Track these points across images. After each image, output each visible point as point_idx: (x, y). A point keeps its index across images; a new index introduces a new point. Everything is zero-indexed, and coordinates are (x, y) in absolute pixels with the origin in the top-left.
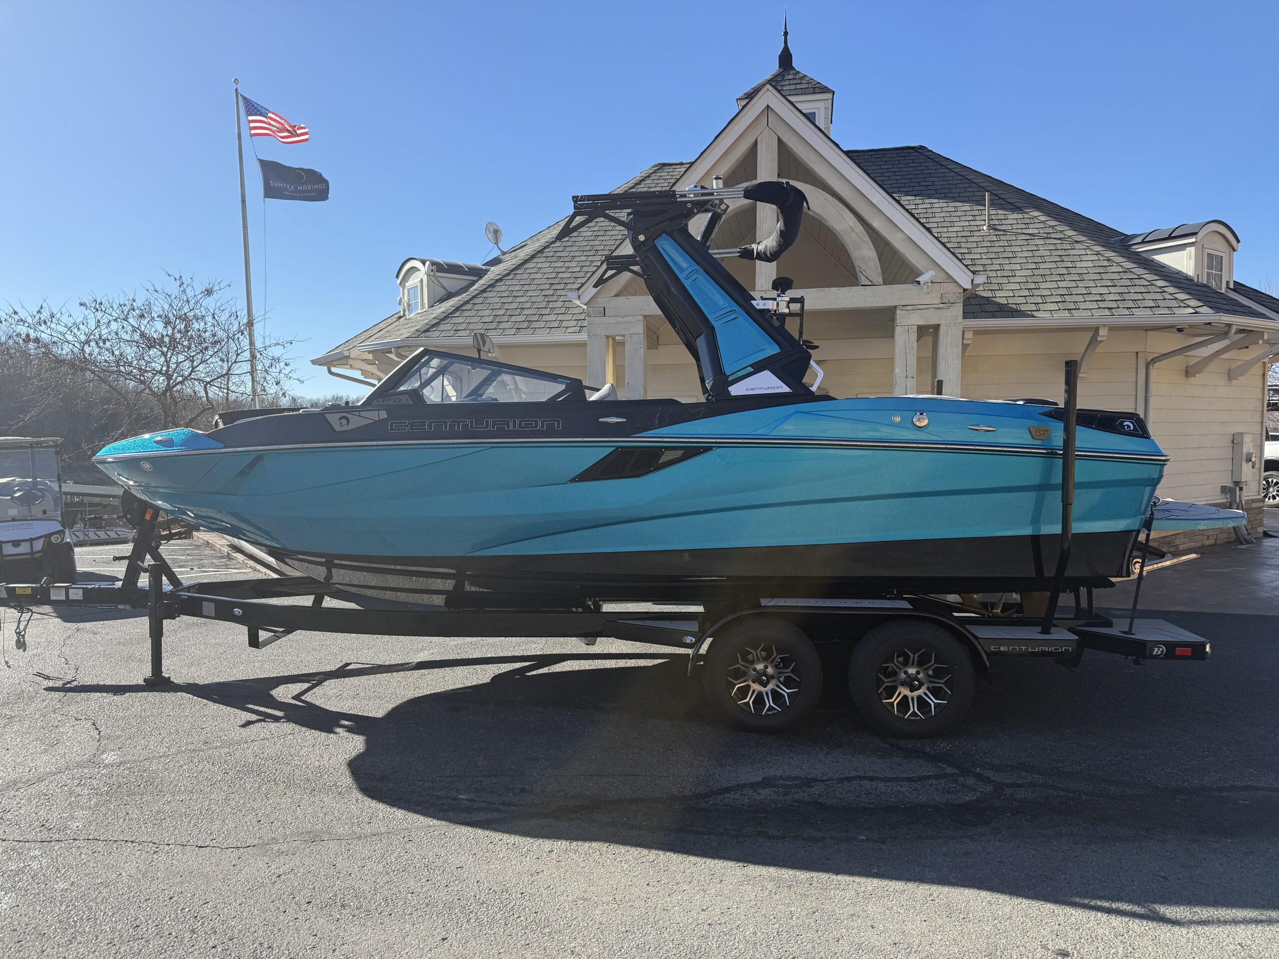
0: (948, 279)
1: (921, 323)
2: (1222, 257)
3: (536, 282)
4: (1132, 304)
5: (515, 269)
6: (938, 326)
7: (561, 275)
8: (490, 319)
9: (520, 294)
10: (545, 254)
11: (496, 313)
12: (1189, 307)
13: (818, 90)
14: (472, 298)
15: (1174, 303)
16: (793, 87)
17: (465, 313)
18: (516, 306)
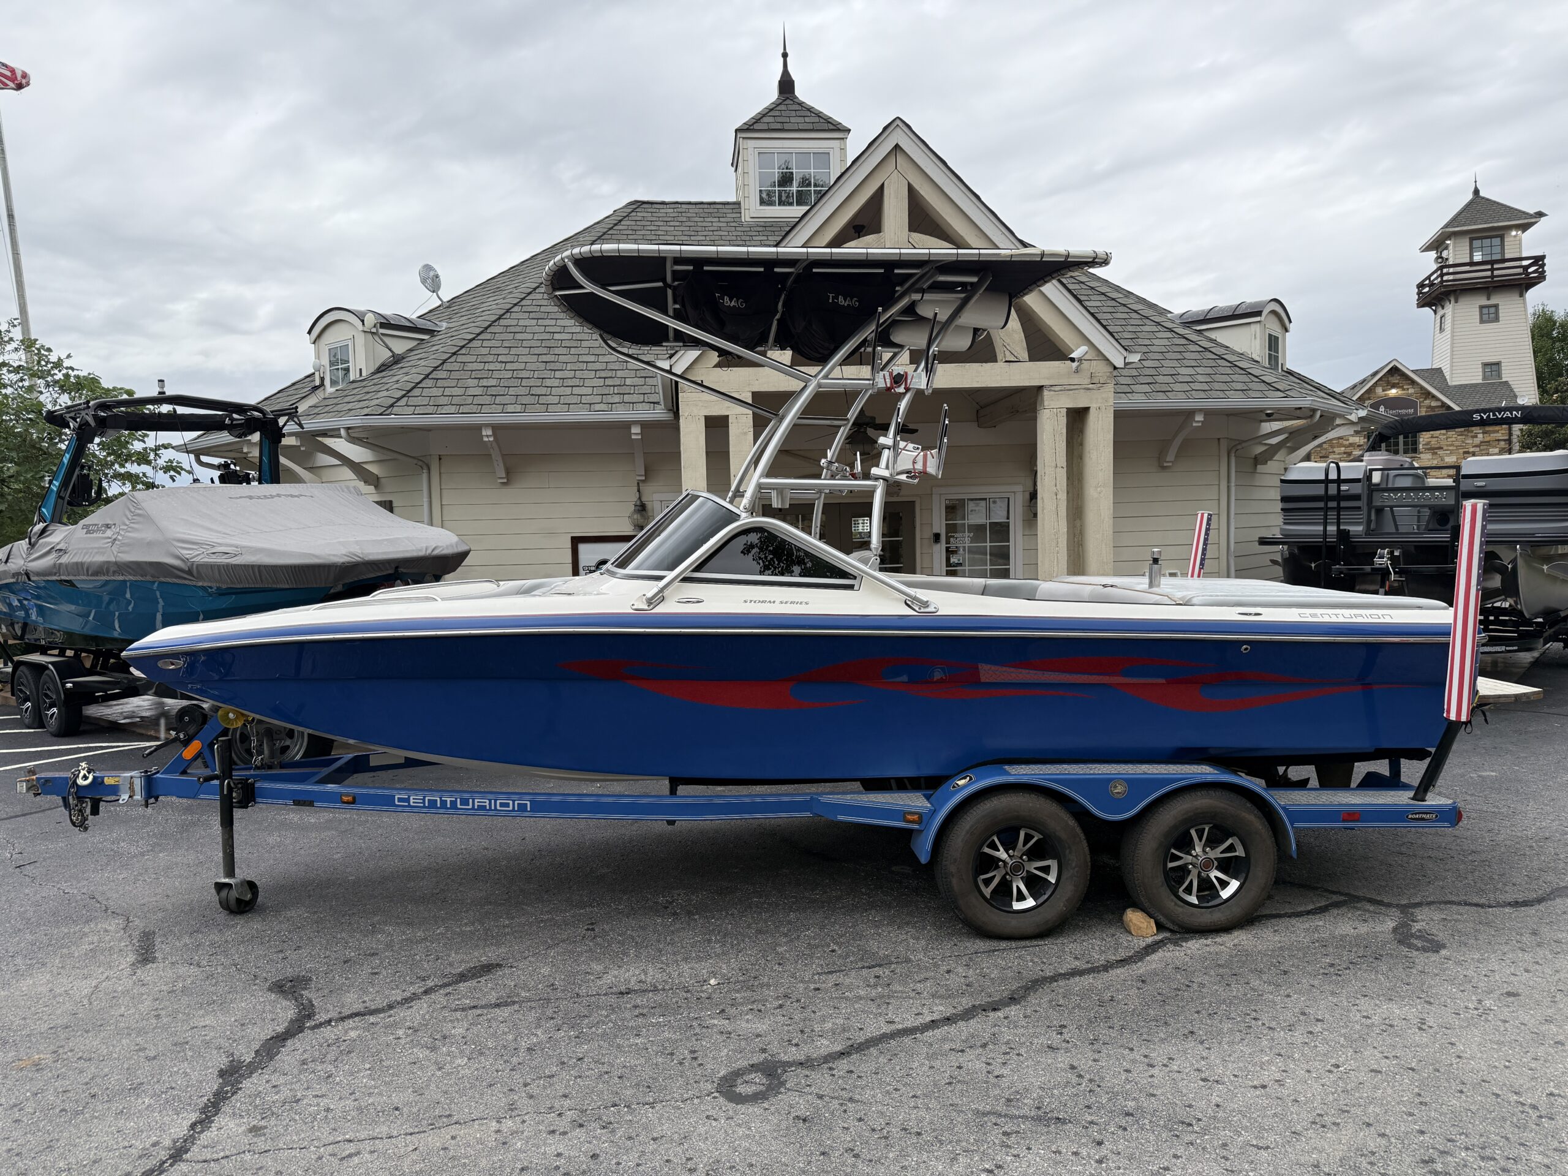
0: (1098, 356)
1: (1071, 405)
2: (1278, 337)
3: (525, 344)
4: (1224, 387)
5: (490, 326)
6: (1087, 409)
7: (557, 336)
8: (478, 391)
9: (509, 358)
10: (524, 309)
11: (484, 383)
12: (1278, 390)
13: (832, 127)
14: (443, 363)
15: (1263, 387)
16: (801, 120)
17: (440, 383)
18: (509, 374)
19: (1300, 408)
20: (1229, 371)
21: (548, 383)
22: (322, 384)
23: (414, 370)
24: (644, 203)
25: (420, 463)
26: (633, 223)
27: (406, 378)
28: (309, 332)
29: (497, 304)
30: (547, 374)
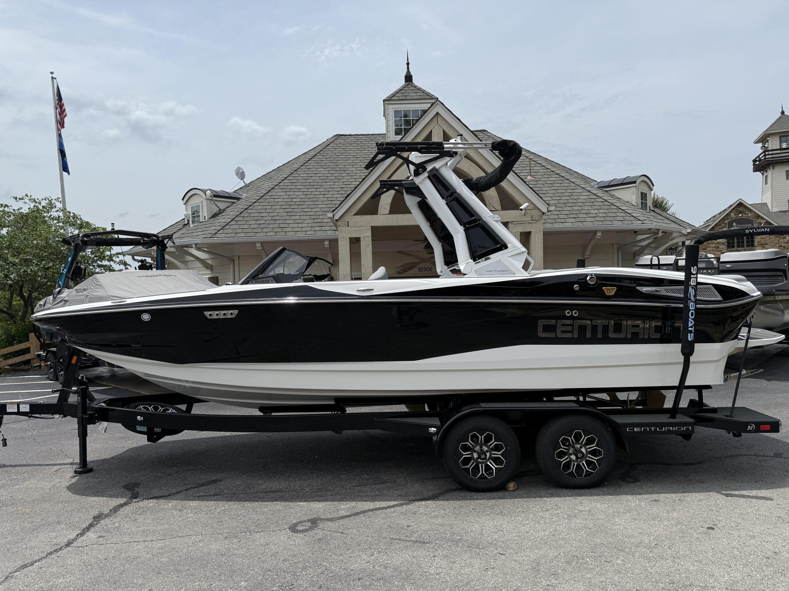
0: (535, 207)
1: (522, 230)
2: (647, 194)
3: (279, 204)
4: (612, 219)
5: (264, 195)
6: (531, 232)
7: (294, 200)
8: (256, 226)
9: (271, 211)
10: (281, 187)
11: (259, 222)
12: (639, 220)
13: (429, 97)
14: (241, 213)
15: (632, 218)
16: (415, 94)
17: (238, 223)
18: (270, 218)
19: (650, 229)
20: (616, 211)
21: (288, 222)
22: (188, 223)
23: (228, 217)
24: (341, 135)
25: (230, 259)
26: (335, 145)
27: (223, 221)
28: (183, 199)
29: (268, 185)
30: (287, 218)
